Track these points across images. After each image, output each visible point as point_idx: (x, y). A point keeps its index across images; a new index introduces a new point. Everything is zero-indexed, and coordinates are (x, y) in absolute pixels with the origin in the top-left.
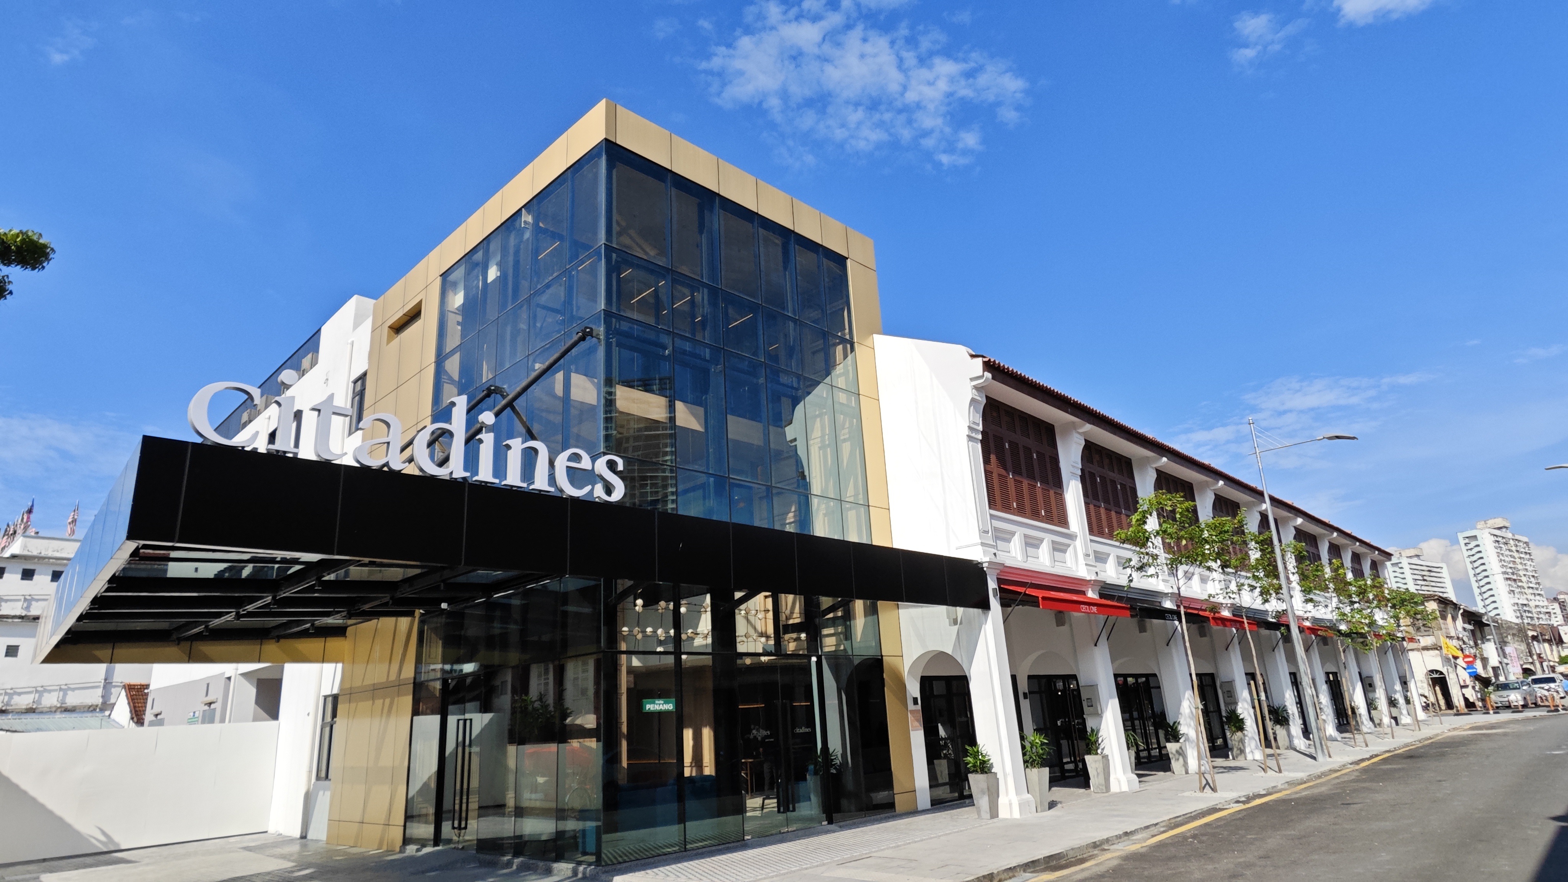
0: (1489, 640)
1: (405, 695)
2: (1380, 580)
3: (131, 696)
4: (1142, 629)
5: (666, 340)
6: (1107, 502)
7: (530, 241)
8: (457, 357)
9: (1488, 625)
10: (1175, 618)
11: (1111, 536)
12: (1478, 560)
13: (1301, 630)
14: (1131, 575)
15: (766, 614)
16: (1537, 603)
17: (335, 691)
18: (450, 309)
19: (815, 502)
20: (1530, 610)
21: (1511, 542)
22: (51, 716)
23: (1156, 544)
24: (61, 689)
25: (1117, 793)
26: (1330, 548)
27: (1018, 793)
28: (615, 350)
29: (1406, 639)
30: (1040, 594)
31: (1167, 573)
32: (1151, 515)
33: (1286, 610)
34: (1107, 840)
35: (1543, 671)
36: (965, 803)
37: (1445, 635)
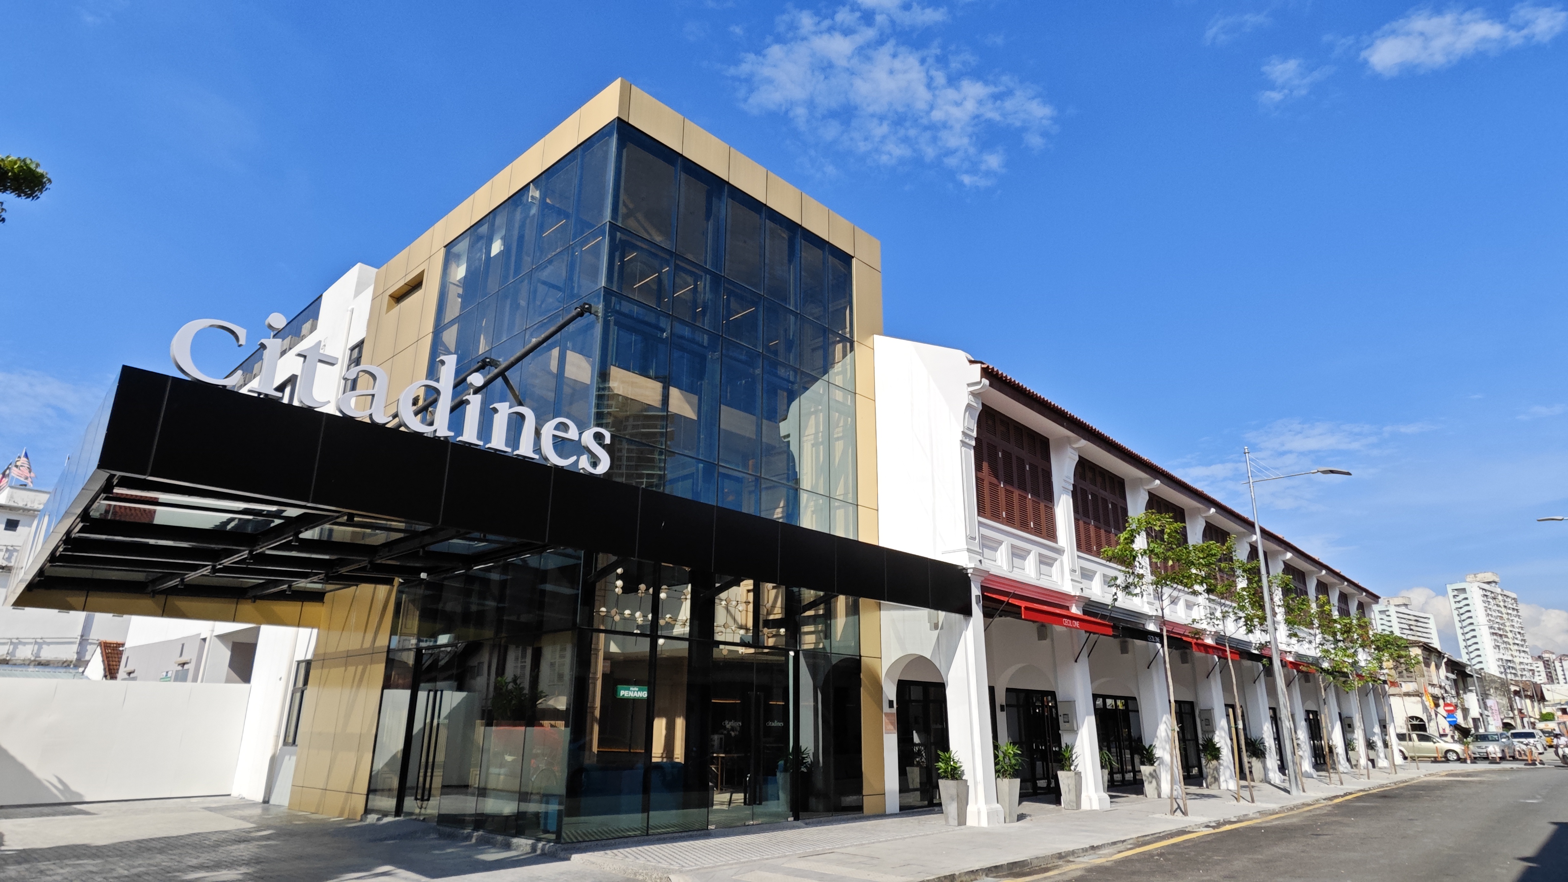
0: (1471, 691)
1: (378, 663)
2: (1366, 620)
3: (106, 653)
4: (1124, 650)
5: (664, 323)
6: (1097, 519)
7: (536, 216)
8: (455, 328)
9: (1471, 676)
10: (1158, 639)
11: (1098, 554)
12: (1465, 613)
13: (1284, 664)
14: (1116, 594)
15: (747, 606)
16: (1522, 660)
17: (309, 657)
18: (451, 281)
19: (804, 497)
20: (1514, 666)
21: (1500, 597)
22: (24, 669)
23: (1143, 564)
24: (36, 643)
25: (1087, 811)
26: (1317, 585)
27: (987, 802)
28: (613, 329)
29: (1388, 682)
30: (1023, 604)
31: (1152, 596)
32: (1139, 535)
33: (1269, 642)
34: (1073, 853)
35: (1524, 727)
36: (934, 810)
37: (1428, 682)
